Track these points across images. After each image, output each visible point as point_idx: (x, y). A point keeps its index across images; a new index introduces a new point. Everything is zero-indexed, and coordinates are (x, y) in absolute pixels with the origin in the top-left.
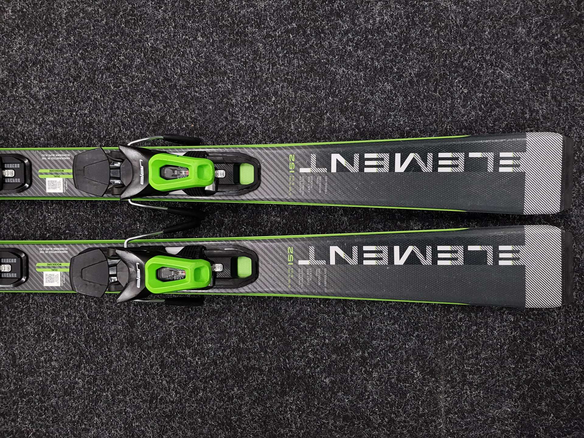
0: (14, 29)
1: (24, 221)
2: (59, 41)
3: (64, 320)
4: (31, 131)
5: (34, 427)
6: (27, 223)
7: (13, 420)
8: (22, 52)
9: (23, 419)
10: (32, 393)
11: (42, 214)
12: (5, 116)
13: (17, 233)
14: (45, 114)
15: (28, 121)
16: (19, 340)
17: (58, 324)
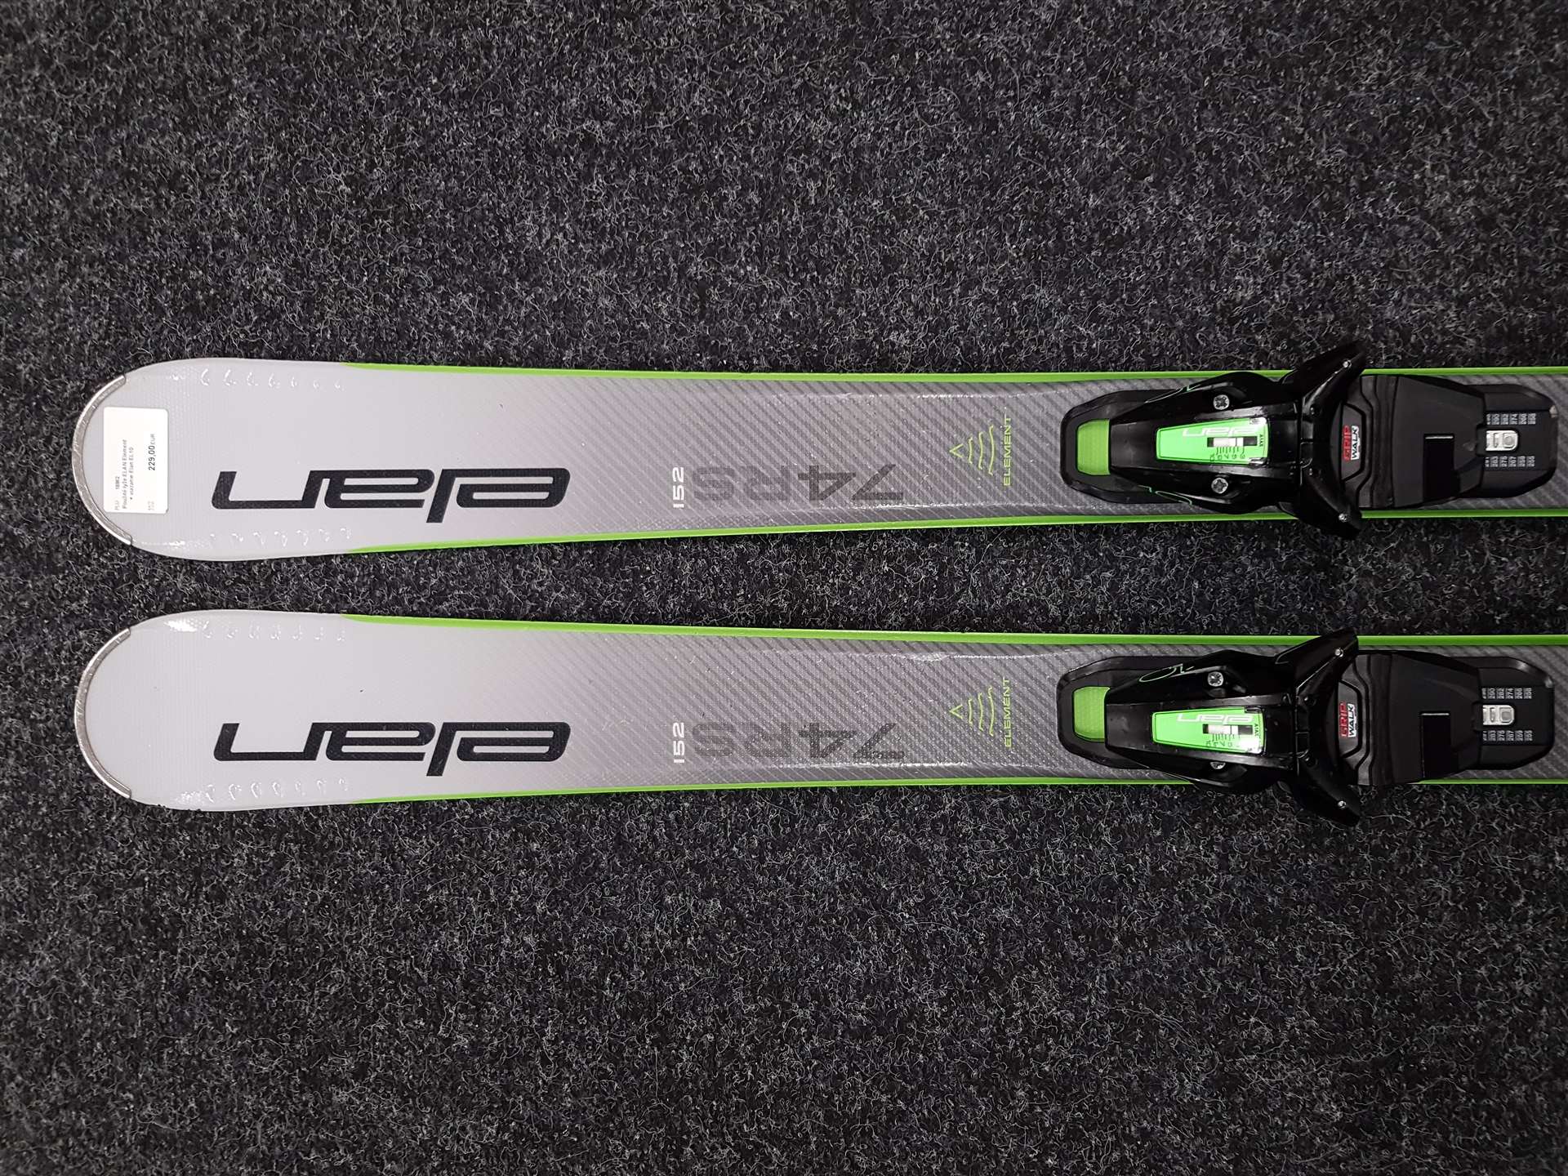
0: (1358, 26)
1: (1414, 579)
2: (1513, 57)
3: (1554, 862)
4: (1428, 318)
5: (1452, 1166)
6: (1426, 585)
7: (1384, 1145)
8: (1389, 91)
9: (1419, 1142)
10: (1446, 1071)
11: (1479, 558)
12: (1341, 277)
13: (1393, 612)
14: (1476, 268)
15: (1420, 290)
16: (1403, 918)
17: (1537, 874)
